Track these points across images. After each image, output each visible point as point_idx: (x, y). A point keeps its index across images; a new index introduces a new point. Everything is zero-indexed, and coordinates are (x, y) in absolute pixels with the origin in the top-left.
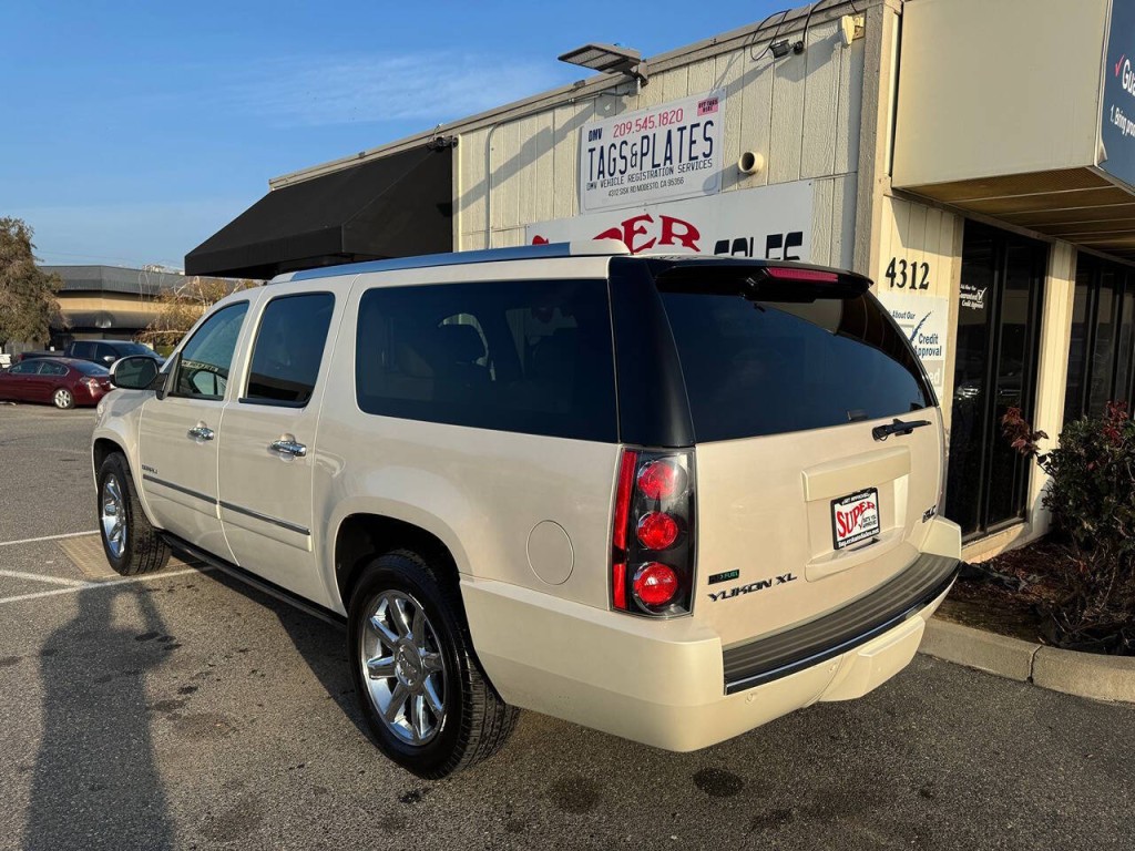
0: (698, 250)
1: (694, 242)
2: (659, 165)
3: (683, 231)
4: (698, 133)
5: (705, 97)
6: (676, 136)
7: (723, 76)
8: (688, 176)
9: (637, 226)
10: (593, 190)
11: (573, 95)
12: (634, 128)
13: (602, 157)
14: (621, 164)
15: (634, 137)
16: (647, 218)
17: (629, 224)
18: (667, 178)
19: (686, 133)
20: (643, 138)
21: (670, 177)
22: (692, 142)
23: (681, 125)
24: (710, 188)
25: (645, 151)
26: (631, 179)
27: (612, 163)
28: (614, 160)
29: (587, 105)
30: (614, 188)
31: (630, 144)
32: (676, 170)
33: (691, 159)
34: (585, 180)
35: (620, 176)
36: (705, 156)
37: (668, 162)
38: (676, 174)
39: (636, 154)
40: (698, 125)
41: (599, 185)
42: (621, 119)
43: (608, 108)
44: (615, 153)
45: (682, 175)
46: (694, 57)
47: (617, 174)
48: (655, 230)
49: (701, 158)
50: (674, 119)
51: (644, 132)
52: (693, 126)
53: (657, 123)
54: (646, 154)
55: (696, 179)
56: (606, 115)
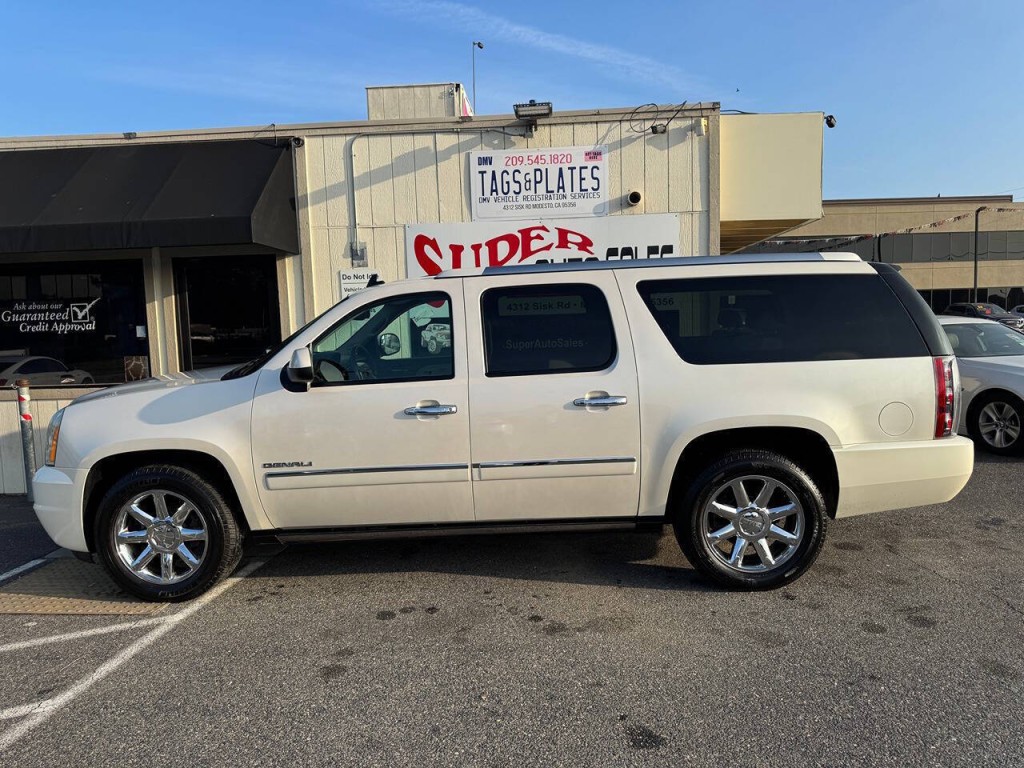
0: (591, 253)
1: (588, 248)
2: (552, 192)
3: (579, 240)
4: (586, 173)
5: (590, 148)
6: (567, 174)
7: (604, 137)
8: (579, 202)
9: (533, 234)
10: (486, 203)
11: (459, 126)
12: (526, 161)
13: (494, 178)
14: (514, 187)
15: (527, 168)
16: (543, 228)
17: (526, 233)
18: (561, 201)
19: (576, 172)
20: (536, 170)
21: (564, 201)
22: (582, 179)
23: (571, 165)
24: (599, 212)
25: (538, 179)
26: (525, 198)
27: (505, 186)
28: (508, 183)
29: (473, 136)
30: (509, 204)
31: (523, 173)
32: (569, 197)
33: (581, 190)
34: (476, 193)
35: (514, 196)
36: (593, 189)
37: (561, 191)
38: (569, 199)
39: (530, 181)
40: (586, 168)
41: (492, 199)
42: (511, 152)
43: (496, 142)
44: (508, 178)
45: (574, 200)
46: (581, 119)
47: (511, 194)
48: (552, 237)
49: (590, 190)
50: (564, 160)
51: (536, 166)
52: (581, 168)
53: (548, 160)
54: (540, 182)
55: (587, 205)
56: (495, 148)
